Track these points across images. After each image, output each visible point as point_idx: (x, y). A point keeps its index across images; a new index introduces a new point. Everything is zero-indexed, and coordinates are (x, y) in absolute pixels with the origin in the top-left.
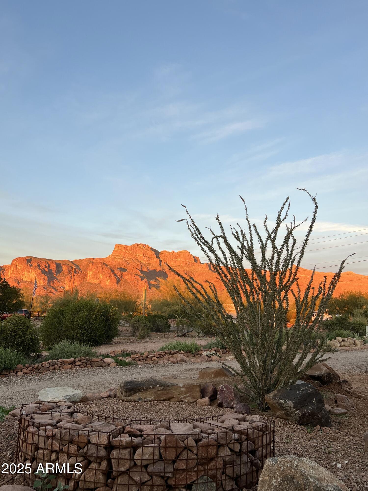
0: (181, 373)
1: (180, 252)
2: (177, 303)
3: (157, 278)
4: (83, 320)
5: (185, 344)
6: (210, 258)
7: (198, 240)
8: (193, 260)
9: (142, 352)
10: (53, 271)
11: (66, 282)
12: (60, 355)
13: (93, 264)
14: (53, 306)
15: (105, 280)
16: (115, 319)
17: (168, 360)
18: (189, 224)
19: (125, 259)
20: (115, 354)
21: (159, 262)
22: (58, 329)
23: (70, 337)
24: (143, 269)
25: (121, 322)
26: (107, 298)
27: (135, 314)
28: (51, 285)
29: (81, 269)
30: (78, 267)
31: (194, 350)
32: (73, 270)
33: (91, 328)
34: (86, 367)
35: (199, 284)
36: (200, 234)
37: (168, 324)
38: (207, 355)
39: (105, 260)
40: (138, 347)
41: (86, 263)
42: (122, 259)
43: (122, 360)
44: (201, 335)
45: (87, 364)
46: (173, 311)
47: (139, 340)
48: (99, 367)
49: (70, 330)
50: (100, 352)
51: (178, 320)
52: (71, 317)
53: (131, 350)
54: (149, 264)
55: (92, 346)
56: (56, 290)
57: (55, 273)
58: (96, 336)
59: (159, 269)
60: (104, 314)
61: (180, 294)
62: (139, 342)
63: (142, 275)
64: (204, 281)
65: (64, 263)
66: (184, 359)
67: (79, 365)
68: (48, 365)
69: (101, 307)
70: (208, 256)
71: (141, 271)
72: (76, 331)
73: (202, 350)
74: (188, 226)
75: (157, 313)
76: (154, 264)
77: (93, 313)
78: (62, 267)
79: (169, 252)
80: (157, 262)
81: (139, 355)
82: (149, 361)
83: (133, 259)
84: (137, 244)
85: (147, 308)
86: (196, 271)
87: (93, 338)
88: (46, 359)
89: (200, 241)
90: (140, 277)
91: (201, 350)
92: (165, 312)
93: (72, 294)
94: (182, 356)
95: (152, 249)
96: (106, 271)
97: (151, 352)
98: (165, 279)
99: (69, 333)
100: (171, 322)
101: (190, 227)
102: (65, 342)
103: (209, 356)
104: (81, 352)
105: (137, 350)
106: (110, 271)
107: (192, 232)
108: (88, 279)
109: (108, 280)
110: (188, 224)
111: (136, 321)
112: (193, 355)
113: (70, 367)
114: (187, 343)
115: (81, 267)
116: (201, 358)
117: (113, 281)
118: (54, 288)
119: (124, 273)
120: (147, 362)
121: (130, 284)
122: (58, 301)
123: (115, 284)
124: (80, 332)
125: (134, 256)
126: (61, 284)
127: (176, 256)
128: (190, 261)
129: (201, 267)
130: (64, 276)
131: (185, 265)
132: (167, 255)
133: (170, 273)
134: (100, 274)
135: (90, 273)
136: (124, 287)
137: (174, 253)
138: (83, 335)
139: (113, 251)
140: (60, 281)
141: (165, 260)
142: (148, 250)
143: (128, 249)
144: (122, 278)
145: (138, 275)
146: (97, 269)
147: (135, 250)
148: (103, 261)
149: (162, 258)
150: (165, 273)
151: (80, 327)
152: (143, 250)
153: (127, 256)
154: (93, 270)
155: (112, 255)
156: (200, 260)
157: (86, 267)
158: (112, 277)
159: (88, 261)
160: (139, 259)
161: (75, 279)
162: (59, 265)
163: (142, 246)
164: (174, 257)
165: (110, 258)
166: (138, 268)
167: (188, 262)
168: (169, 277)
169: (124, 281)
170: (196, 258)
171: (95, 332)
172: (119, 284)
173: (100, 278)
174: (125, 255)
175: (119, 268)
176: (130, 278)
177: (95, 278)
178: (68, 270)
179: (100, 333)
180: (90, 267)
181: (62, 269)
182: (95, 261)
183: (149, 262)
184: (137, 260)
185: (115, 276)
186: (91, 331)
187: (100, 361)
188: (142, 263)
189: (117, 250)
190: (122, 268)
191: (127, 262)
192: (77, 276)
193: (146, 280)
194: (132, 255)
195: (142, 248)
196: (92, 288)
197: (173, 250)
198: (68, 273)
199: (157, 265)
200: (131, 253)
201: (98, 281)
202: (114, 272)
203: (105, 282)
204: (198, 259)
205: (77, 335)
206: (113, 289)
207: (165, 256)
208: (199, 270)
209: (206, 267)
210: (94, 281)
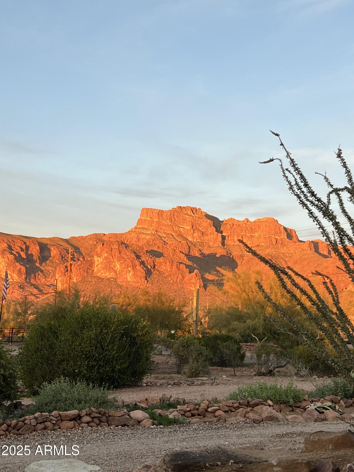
0: (270, 440)
1: (259, 221)
2: (256, 313)
3: (218, 268)
4: (90, 343)
5: (274, 388)
6: (324, 231)
7: (302, 196)
8: (284, 236)
9: (196, 402)
10: (35, 258)
11: (57, 275)
12: (53, 404)
13: (103, 244)
14: (36, 319)
15: (124, 273)
16: (146, 342)
17: (245, 417)
18: (285, 168)
19: (159, 234)
20: (149, 404)
21: (220, 239)
22: (48, 359)
23: (68, 373)
24: (192, 253)
25: (156, 348)
26: (131, 304)
27: (180, 333)
28: (32, 281)
29: (83, 253)
30: (77, 249)
31: (291, 400)
32: (70, 255)
33: (104, 357)
34: (99, 426)
35: (305, 279)
36: (306, 185)
37: (240, 352)
38: (316, 409)
39: (124, 236)
40: (188, 393)
41: (91, 242)
42: (154, 235)
43: (163, 415)
44: (303, 373)
45: (101, 421)
46: (249, 328)
47: (189, 379)
48: (122, 426)
49: (68, 361)
50: (123, 400)
51: (258, 344)
52: (69, 337)
53: (177, 397)
54: (202, 244)
55: (108, 389)
56: (40, 291)
57: (38, 261)
58: (113, 371)
59: (220, 252)
60: (126, 334)
61: (269, 298)
62: (189, 383)
63: (190, 263)
64: (313, 273)
65: (52, 243)
66: (275, 416)
67: (88, 423)
68: (34, 422)
69: (121, 321)
70: (321, 227)
71: (189, 256)
72: (79, 363)
73: (307, 399)
74: (283, 171)
75: (220, 331)
76: (211, 244)
77: (108, 331)
78: (49, 250)
79: (240, 221)
80: (217, 238)
81: (192, 407)
82: (210, 418)
83: (174, 234)
84: (180, 207)
85: (201, 324)
86: (290, 255)
87: (108, 376)
88: (30, 410)
89: (306, 198)
90: (187, 266)
91: (305, 400)
92: (234, 330)
93: (69, 298)
94: (270, 409)
95: (208, 216)
96: (126, 257)
97: (212, 402)
98: (233, 270)
99: (67, 366)
100: (245, 349)
101: (287, 174)
102: (62, 381)
103: (321, 411)
104: (90, 399)
105: (187, 397)
106: (133, 256)
107: (290, 183)
108: (95, 271)
109: (130, 272)
110: (282, 168)
111: (183, 347)
112: (291, 409)
113: (73, 425)
114: (279, 387)
115: (82, 250)
116: (305, 415)
117: (139, 274)
118: (36, 287)
119: (157, 260)
120: (206, 419)
121: (170, 279)
122: (45, 310)
123: (143, 280)
124: (86, 364)
125: (175, 228)
126: (49, 279)
127: (251, 228)
128: (279, 236)
129: (300, 248)
130: (53, 265)
131: (269, 244)
132: (235, 226)
133: (241, 260)
134: (116, 262)
135: (98, 260)
136: (158, 284)
137: (249, 223)
138: (92, 370)
139: (139, 220)
140: (46, 275)
141: (232, 235)
142: (200, 218)
143: (164, 216)
144: (154, 269)
145: (184, 264)
146: (110, 253)
147: (176, 219)
148: (121, 239)
149: (226, 232)
150: (232, 260)
151: (86, 356)
152: (192, 218)
153: (163, 230)
154: (104, 255)
155: (136, 228)
156: (296, 235)
157: (92, 250)
158: (137, 267)
159: (95, 239)
160: (185, 235)
161: (73, 271)
162: (44, 247)
163: (189, 211)
164: (249, 231)
165: (132, 232)
166: (183, 252)
167: (275, 238)
168: (240, 265)
169: (158, 274)
170: (289, 231)
171: (111, 364)
172: (149, 280)
173: (116, 268)
174: (158, 228)
175: (148, 250)
176: (169, 270)
177: (106, 269)
178: (60, 254)
179: (120, 366)
180: (99, 249)
181: (50, 254)
182: (106, 239)
183: (202, 240)
184: (181, 235)
185: (142, 265)
186: (106, 363)
187: (124, 415)
188: (190, 241)
189: (144, 218)
190: (154, 250)
191: (163, 240)
192: (76, 265)
193: (198, 272)
194: (172, 227)
195: (189, 214)
196: (102, 287)
197: (246, 218)
198: (61, 260)
199: (217, 245)
200: (170, 223)
201: (113, 275)
202: (140, 259)
203: (124, 276)
204: (294, 233)
205: (81, 370)
206: (140, 289)
207: (231, 228)
208: (296, 253)
209: (309, 248)
210: (106, 274)
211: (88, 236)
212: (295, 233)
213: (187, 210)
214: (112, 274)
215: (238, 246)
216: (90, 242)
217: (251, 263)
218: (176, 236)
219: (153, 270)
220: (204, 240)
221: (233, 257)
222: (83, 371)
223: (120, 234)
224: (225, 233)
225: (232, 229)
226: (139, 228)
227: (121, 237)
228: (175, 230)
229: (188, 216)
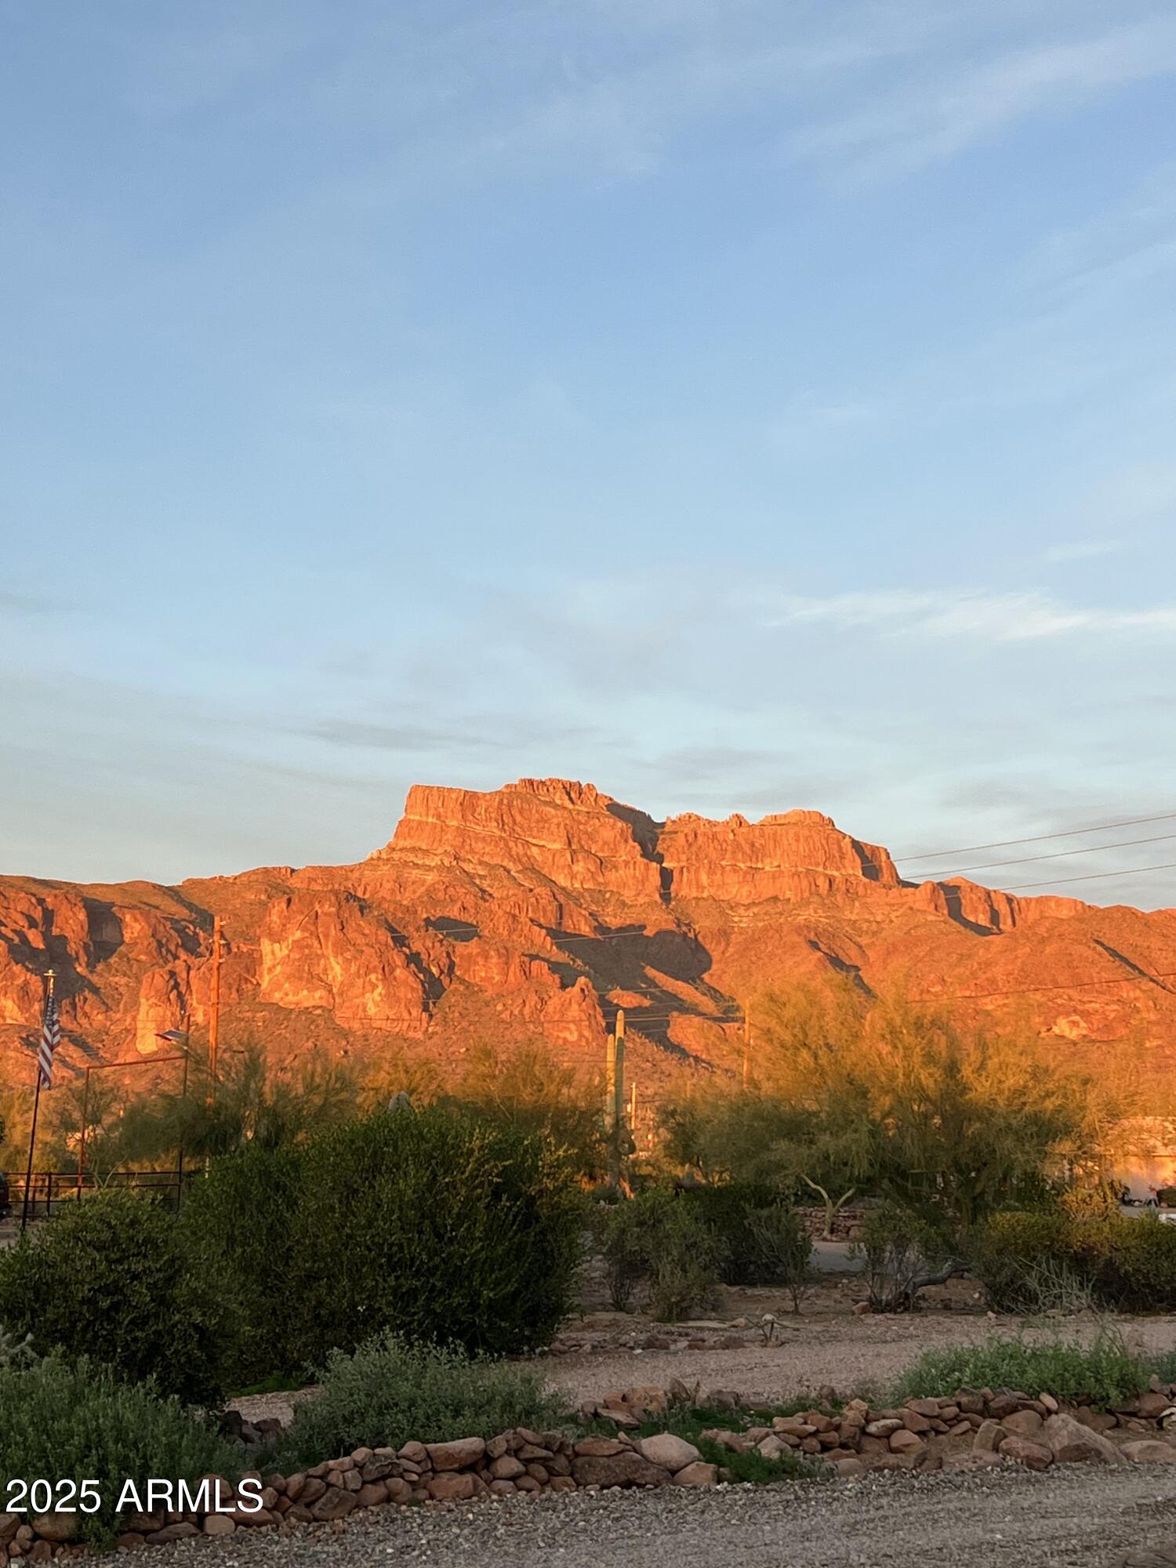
1: (775, 822)
3: (650, 972)
8: (853, 868)
10: (72, 948)
11: (143, 1002)
13: (289, 901)
15: (357, 991)
16: (565, 1212)
17: (996, 1449)
19: (466, 866)
20: (636, 1411)
21: (655, 879)
23: (332, 1314)
24: (568, 926)
28: (65, 1022)
29: (225, 931)
31: (1113, 1393)
33: (445, 1263)
34: (548, 1489)
37: (793, 1238)
39: (356, 874)
41: (250, 896)
42: (449, 869)
43: (737, 1447)
45: (552, 1472)
47: (673, 1328)
48: (624, 1488)
49: (332, 1277)
52: (333, 1201)
54: (600, 897)
57: (83, 959)
59: (657, 920)
62: (684, 1340)
63: (562, 957)
65: (127, 901)
66: (1090, 1444)
67: (514, 1478)
68: (353, 1478)
69: (490, 1145)
71: (557, 934)
72: (368, 1283)
76: (628, 895)
77: (452, 1181)
78: (119, 923)
79: (716, 824)
80: (644, 880)
81: (819, 1420)
83: (510, 865)
84: (531, 782)
86: (874, 927)
90: (555, 967)
91: (1150, 1390)
95: (617, 810)
96: (361, 940)
97: (880, 1401)
98: (697, 978)
99: (329, 1294)
100: (811, 1226)
106: (385, 936)
108: (265, 984)
109: (374, 987)
113: (470, 1486)
115: (223, 921)
117: (403, 992)
119: (461, 948)
120: (874, 1460)
121: (499, 1007)
123: (414, 1013)
124: (390, 1287)
125: (515, 848)
126: (118, 1016)
127: (753, 845)
128: (838, 869)
129: (903, 904)
130: (131, 970)
131: (806, 894)
132: (700, 839)
133: (723, 944)
134: (332, 959)
135: (273, 953)
136: (465, 1024)
137: (743, 830)
138: (408, 1306)
139: (400, 822)
140: (109, 1002)
141: (693, 869)
142: (591, 815)
143: (478, 810)
144: (450, 976)
145: (543, 959)
146: (313, 928)
147: (518, 818)
148: (344, 883)
149: (675, 857)
150: (693, 946)
151: (389, 1261)
152: (566, 814)
153: (477, 853)
154: (293, 935)
155: (394, 849)
156: (892, 867)
157: (255, 919)
158: (398, 972)
159: (263, 887)
160: (546, 870)
161: (194, 988)
162: (103, 913)
163: (558, 794)
164: (744, 853)
165: (381, 863)
166: (542, 921)
167: (826, 875)
168: (720, 961)
169: (462, 995)
170: (868, 853)
171: (466, 1284)
172: (434, 1011)
173: (330, 977)
174: (463, 846)
175: (432, 918)
176: (497, 978)
177: (301, 978)
178: (153, 936)
179: (492, 1290)
180: (275, 918)
181: (122, 935)
182: (299, 885)
183: (600, 884)
184: (533, 870)
185: (412, 965)
186: (449, 1283)
187: (623, 1451)
188: (563, 889)
189: (417, 818)
190: (449, 918)
191: (478, 886)
192: (202, 969)
193: (590, 985)
194: (507, 845)
195: (558, 802)
196: (288, 1035)
197: (735, 812)
198: (155, 954)
199: (647, 899)
200: (497, 832)
201: (321, 998)
202: (405, 945)
203: (357, 1001)
204: (884, 857)
205: (377, 1306)
206: (405, 1040)
207: (690, 845)
208: (891, 921)
209: (933, 905)
210: (300, 996)
211: (240, 876)
212: (889, 858)
213: (551, 789)
214: (317, 995)
215: (711, 901)
216: (248, 893)
217: (753, 953)
218: (518, 872)
219: (448, 980)
220: (606, 884)
221: (696, 936)
222: (380, 1309)
223: (342, 868)
224: (670, 861)
225: (694, 849)
226: (401, 850)
227: (347, 879)
228: (514, 853)
229: (554, 808)
